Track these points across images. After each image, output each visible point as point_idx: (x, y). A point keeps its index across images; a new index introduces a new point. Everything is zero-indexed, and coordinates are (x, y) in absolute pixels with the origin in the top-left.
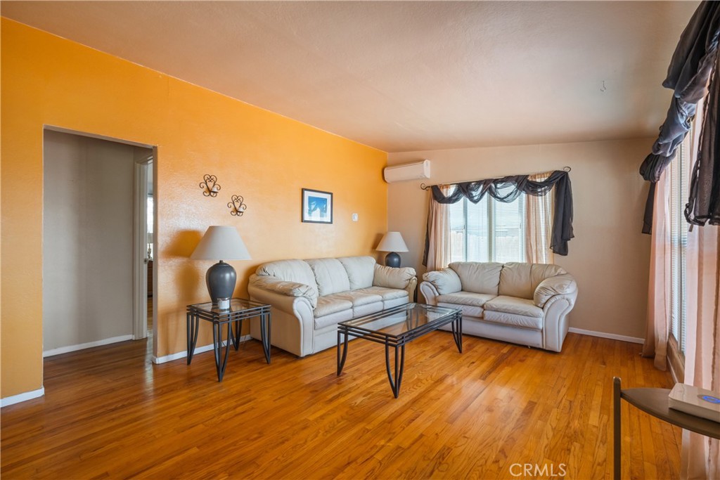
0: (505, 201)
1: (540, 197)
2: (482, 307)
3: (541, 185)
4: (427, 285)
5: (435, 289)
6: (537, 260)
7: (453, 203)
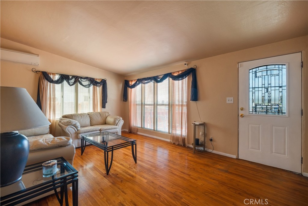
0: (85, 87)
1: (98, 88)
2: (100, 130)
3: (98, 83)
4: (70, 127)
5: (75, 128)
6: (97, 111)
7: (58, 84)
